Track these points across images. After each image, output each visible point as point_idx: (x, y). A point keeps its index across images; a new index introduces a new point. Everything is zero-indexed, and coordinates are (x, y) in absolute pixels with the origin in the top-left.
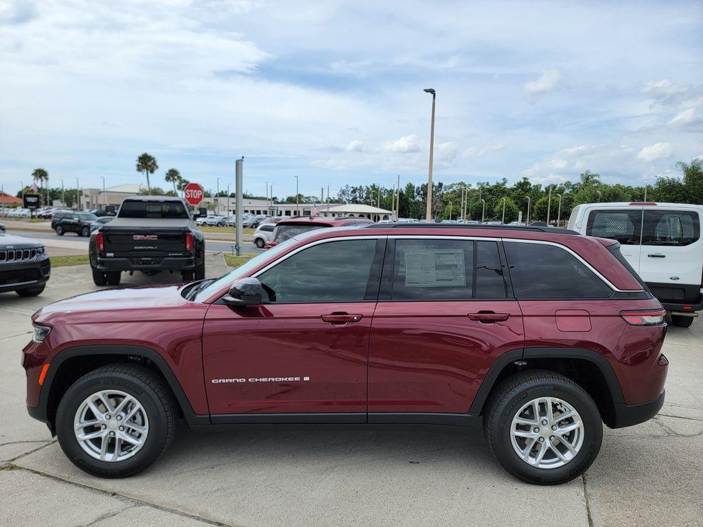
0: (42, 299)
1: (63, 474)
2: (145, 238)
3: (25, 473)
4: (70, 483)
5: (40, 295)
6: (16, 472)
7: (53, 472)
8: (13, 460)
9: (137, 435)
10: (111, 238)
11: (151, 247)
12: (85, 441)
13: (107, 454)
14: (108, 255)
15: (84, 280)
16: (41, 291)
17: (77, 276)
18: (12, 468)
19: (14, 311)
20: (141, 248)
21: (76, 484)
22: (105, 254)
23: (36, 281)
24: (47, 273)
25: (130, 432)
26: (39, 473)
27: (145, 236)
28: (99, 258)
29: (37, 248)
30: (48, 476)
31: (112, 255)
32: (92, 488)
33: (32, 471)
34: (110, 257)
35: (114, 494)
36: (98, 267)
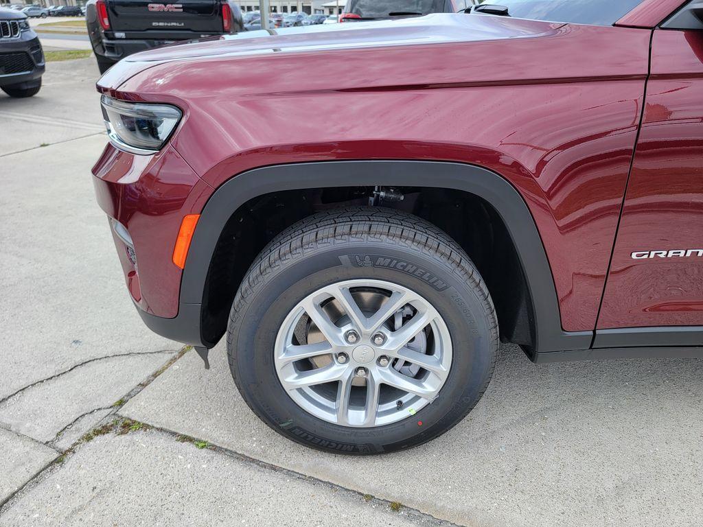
0: (41, 100)
1: (246, 444)
2: (166, 9)
3: (162, 441)
4: (273, 468)
5: (37, 95)
6: (139, 437)
7: (221, 437)
8: (121, 403)
9: (415, 372)
10: (119, 9)
11: (175, 24)
12: (300, 390)
13: (350, 412)
14: (118, 35)
15: (86, 78)
16: (37, 90)
17: (74, 73)
18: (128, 426)
19: (11, 117)
20: (161, 24)
21: (290, 473)
22: (113, 34)
23: (28, 72)
24: (40, 61)
25: (399, 365)
26: (190, 440)
27: (165, 5)
28: (105, 41)
29: (18, 20)
30: (215, 448)
31: (122, 35)
32: (332, 485)
33: (174, 434)
34: (121, 39)
35: (396, 507)
36: (106, 55)
